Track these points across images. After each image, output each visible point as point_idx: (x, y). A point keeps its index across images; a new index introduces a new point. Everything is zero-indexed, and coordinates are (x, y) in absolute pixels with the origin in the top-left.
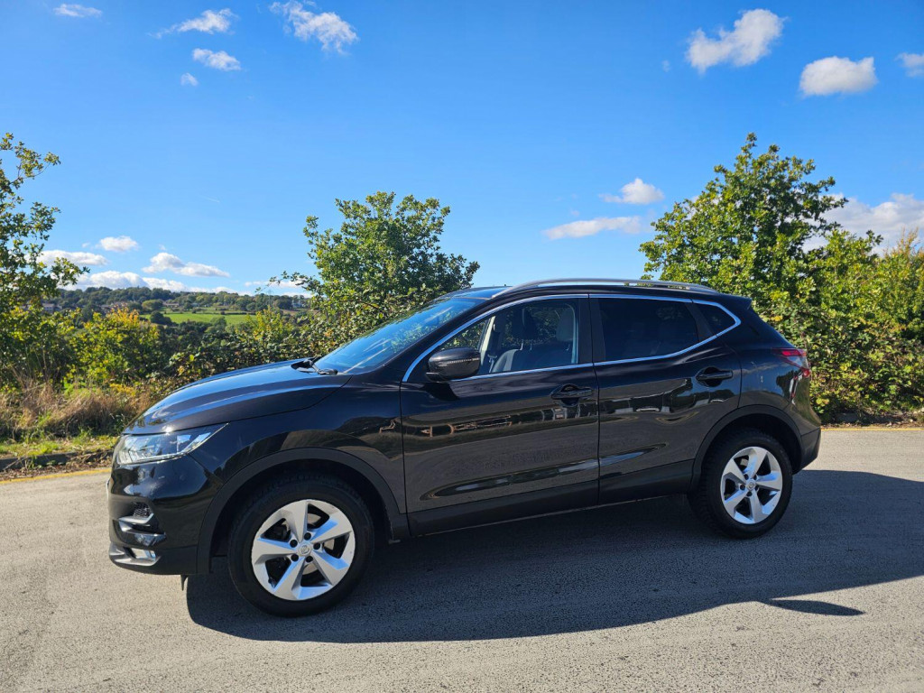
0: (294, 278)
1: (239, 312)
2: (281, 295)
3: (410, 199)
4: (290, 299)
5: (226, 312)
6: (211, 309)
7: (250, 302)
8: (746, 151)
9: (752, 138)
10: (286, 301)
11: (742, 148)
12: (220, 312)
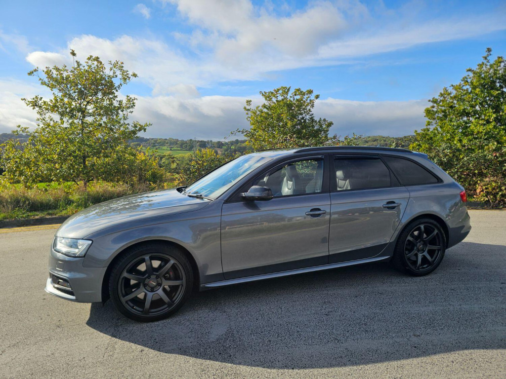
0: (243, 132)
1: (179, 149)
2: (200, 140)
3: (299, 90)
4: (205, 142)
5: (172, 149)
6: (165, 148)
7: (184, 144)
8: (486, 58)
9: (489, 50)
10: (203, 143)
11: (484, 57)
12: (169, 149)
